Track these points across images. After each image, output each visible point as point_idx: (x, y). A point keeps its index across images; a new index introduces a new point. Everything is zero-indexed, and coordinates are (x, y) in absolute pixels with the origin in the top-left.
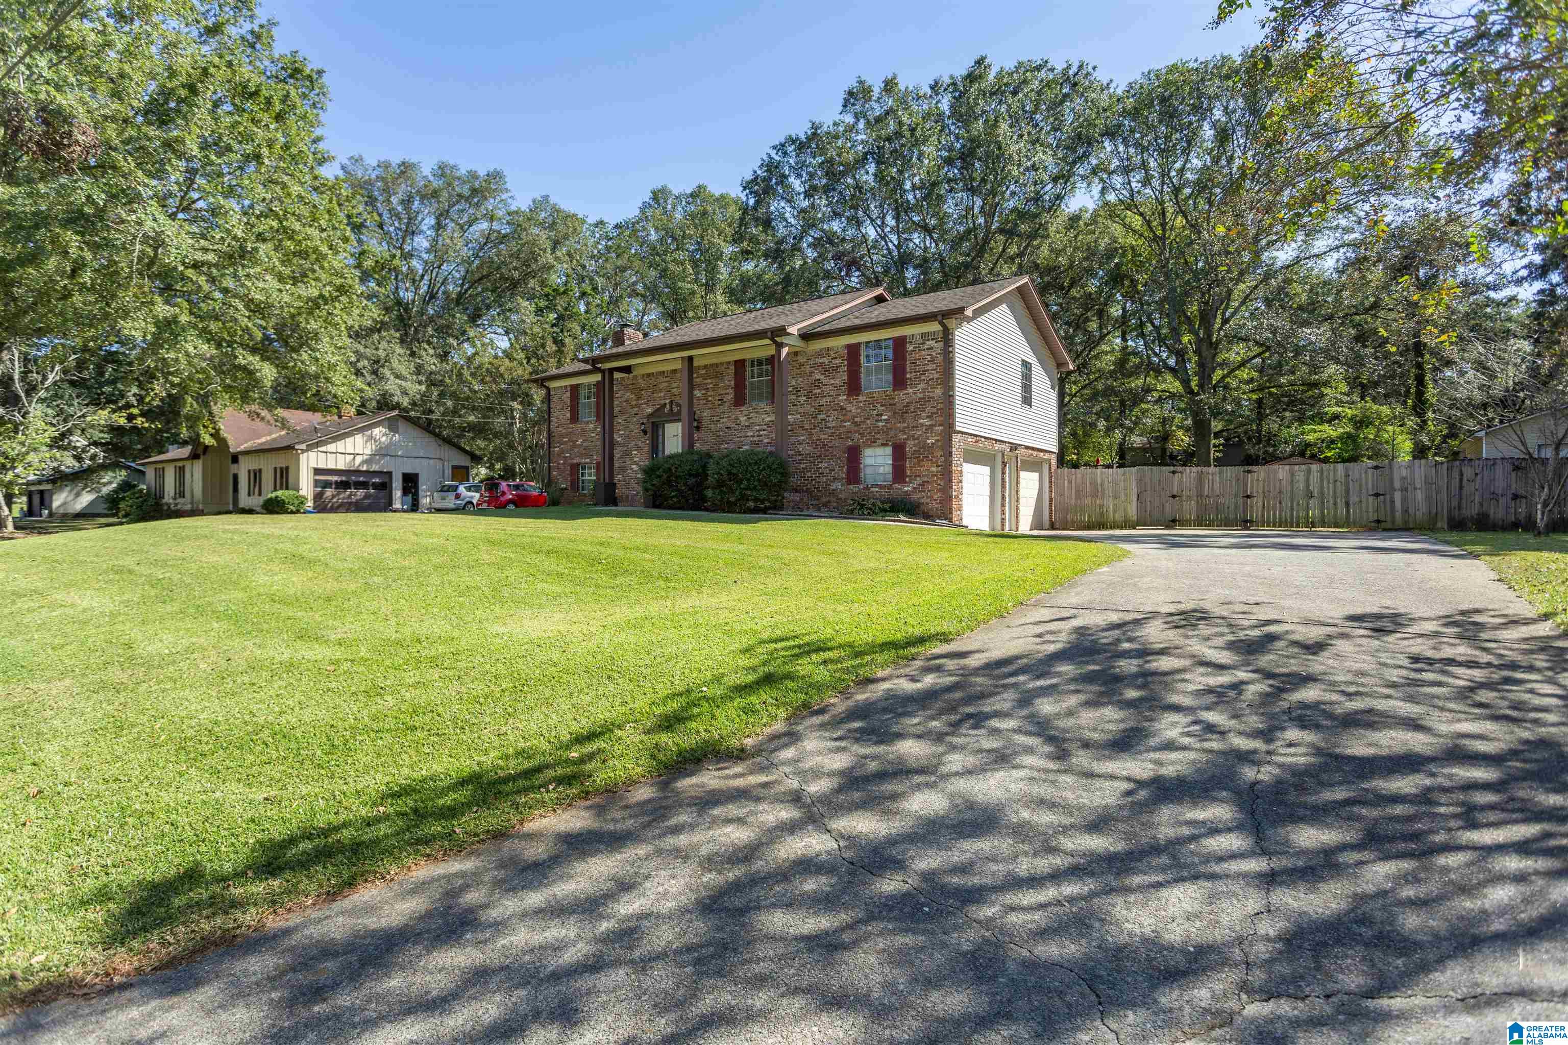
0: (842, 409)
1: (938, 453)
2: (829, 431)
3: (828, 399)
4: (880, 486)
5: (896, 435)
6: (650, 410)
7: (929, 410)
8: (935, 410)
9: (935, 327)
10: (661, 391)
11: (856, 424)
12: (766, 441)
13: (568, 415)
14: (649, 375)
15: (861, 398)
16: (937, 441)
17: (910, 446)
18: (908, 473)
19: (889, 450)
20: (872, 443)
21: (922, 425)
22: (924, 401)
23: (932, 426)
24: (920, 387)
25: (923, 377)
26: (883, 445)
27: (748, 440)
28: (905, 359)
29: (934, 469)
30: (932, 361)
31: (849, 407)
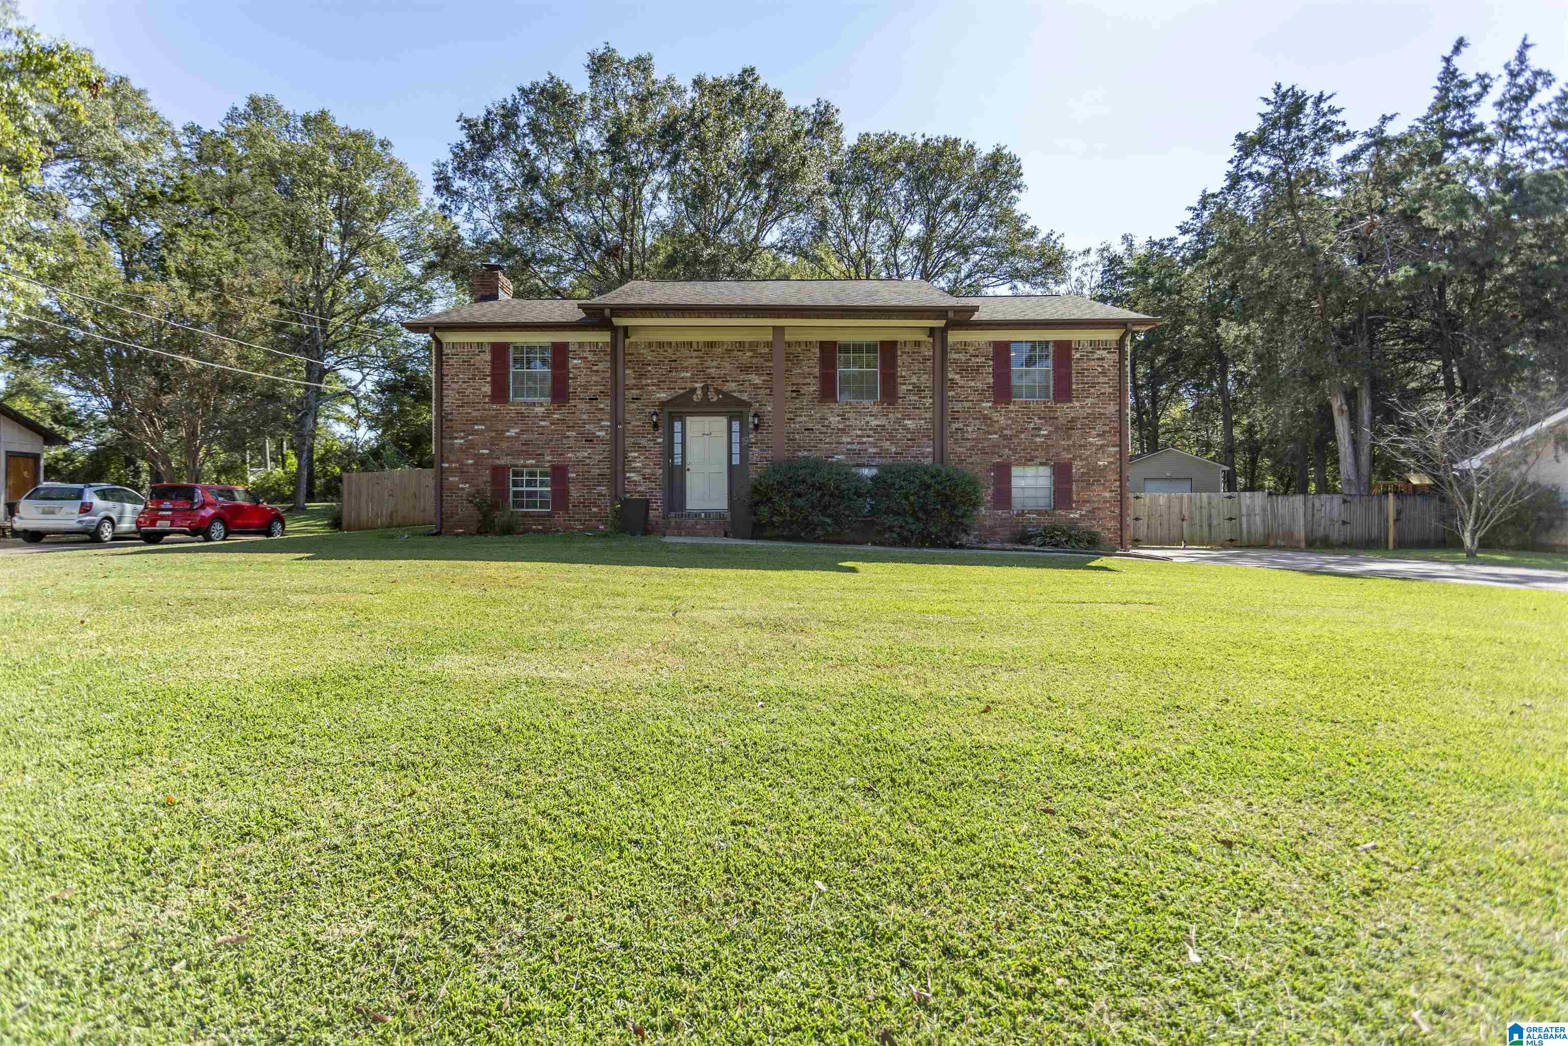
0: (986, 418)
1: (1113, 476)
2: (969, 444)
3: (967, 405)
4: (1039, 513)
5: (1058, 454)
6: (663, 396)
7: (1100, 428)
8: (1107, 428)
9: (1112, 335)
10: (686, 369)
11: (1005, 437)
12: (872, 450)
13: (487, 389)
14: (661, 345)
15: (1011, 407)
16: (1111, 463)
17: (1077, 468)
18: (1075, 497)
19: (1045, 471)
20: (1028, 460)
21: (1091, 444)
22: (1094, 417)
23: (1102, 446)
24: (1089, 401)
25: (1092, 390)
26: (1041, 464)
27: (843, 448)
28: (1069, 367)
29: (1107, 495)
30: (1104, 373)
31: (995, 416)
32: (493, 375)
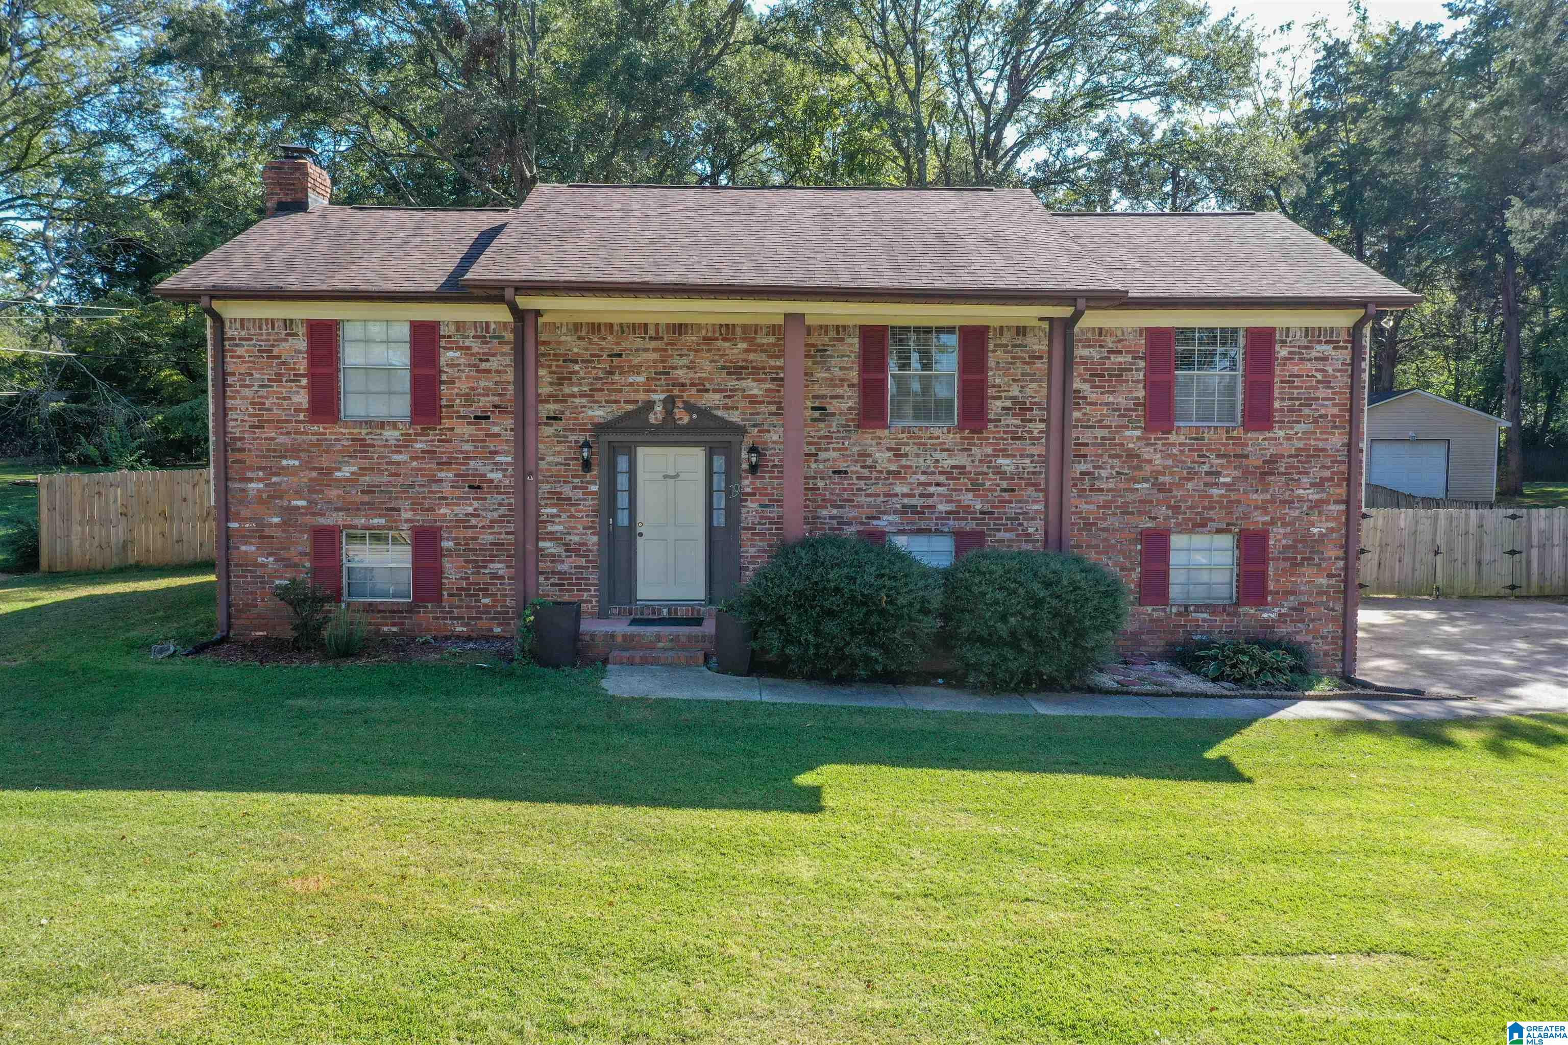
0: (1132, 455)
1: (1332, 552)
2: (1101, 498)
3: (1100, 433)
4: (1212, 608)
5: (1246, 516)
6: (599, 414)
7: (1316, 472)
8: (1327, 474)
9: (1343, 320)
10: (636, 369)
11: (1162, 488)
12: (942, 507)
13: (302, 398)
14: (595, 328)
15: (1173, 438)
16: (1332, 530)
17: (1278, 538)
18: (1271, 586)
19: (1226, 541)
20: (1199, 525)
21: (1301, 500)
22: (1307, 455)
23: (1321, 502)
24: (1300, 428)
25: (1306, 411)
26: (1219, 531)
27: (897, 503)
28: (1270, 371)
29: (1323, 581)
30: (1326, 383)
31: (1147, 453)
32: (312, 376)
